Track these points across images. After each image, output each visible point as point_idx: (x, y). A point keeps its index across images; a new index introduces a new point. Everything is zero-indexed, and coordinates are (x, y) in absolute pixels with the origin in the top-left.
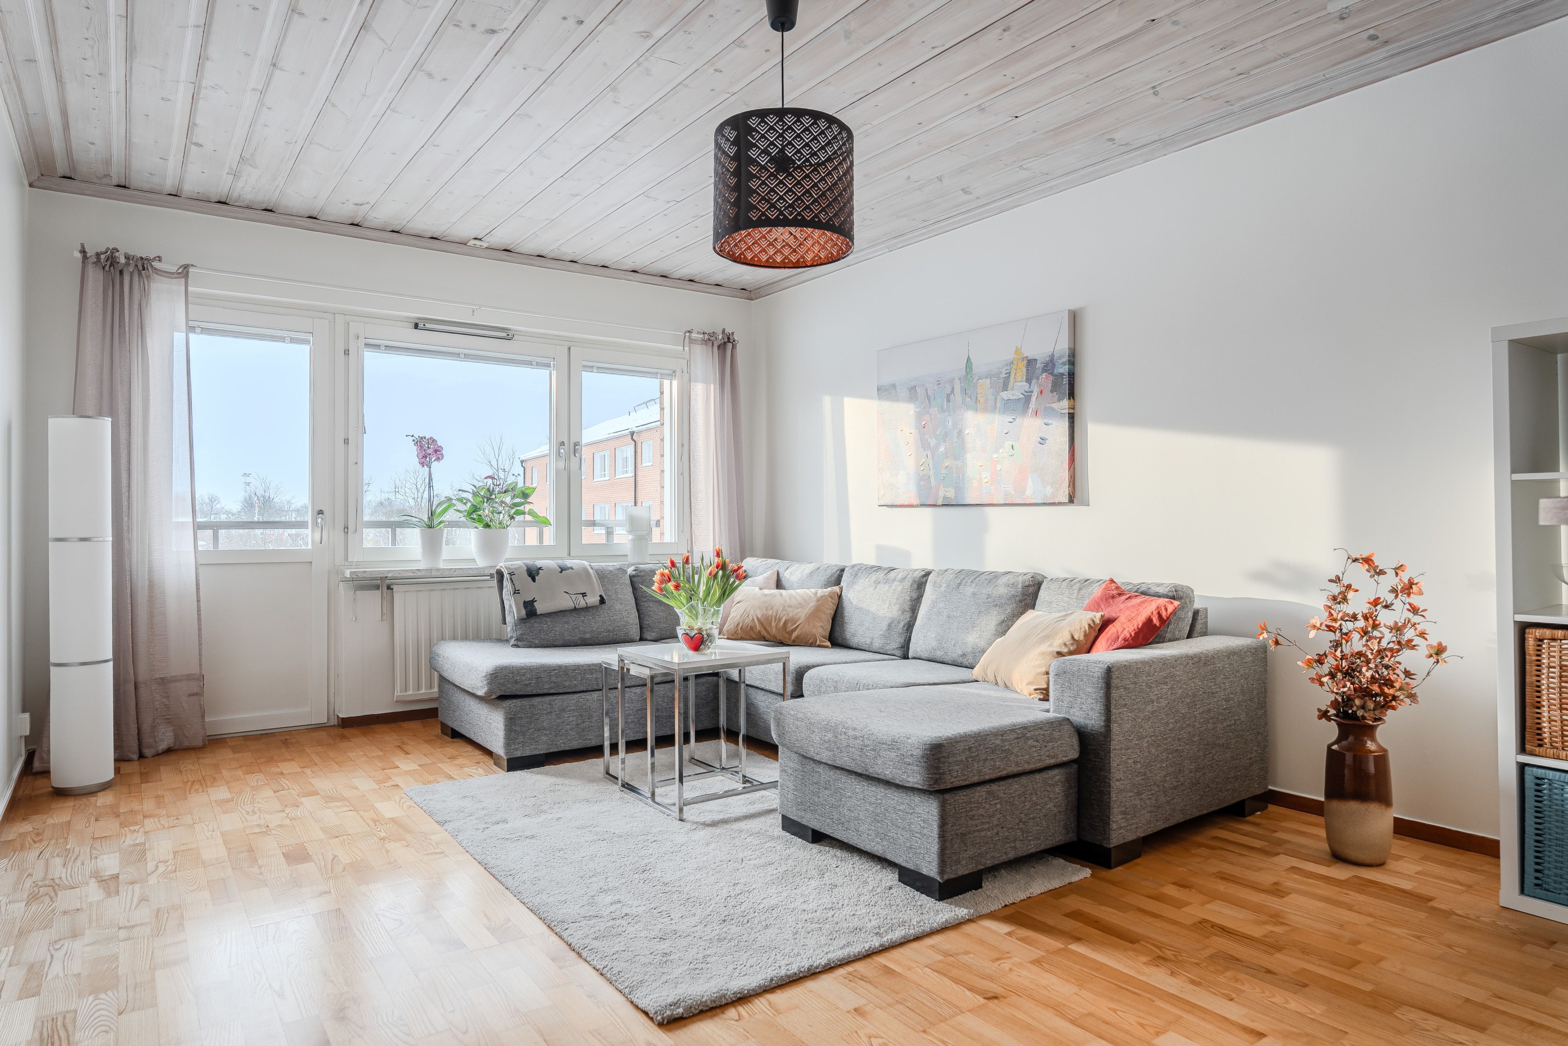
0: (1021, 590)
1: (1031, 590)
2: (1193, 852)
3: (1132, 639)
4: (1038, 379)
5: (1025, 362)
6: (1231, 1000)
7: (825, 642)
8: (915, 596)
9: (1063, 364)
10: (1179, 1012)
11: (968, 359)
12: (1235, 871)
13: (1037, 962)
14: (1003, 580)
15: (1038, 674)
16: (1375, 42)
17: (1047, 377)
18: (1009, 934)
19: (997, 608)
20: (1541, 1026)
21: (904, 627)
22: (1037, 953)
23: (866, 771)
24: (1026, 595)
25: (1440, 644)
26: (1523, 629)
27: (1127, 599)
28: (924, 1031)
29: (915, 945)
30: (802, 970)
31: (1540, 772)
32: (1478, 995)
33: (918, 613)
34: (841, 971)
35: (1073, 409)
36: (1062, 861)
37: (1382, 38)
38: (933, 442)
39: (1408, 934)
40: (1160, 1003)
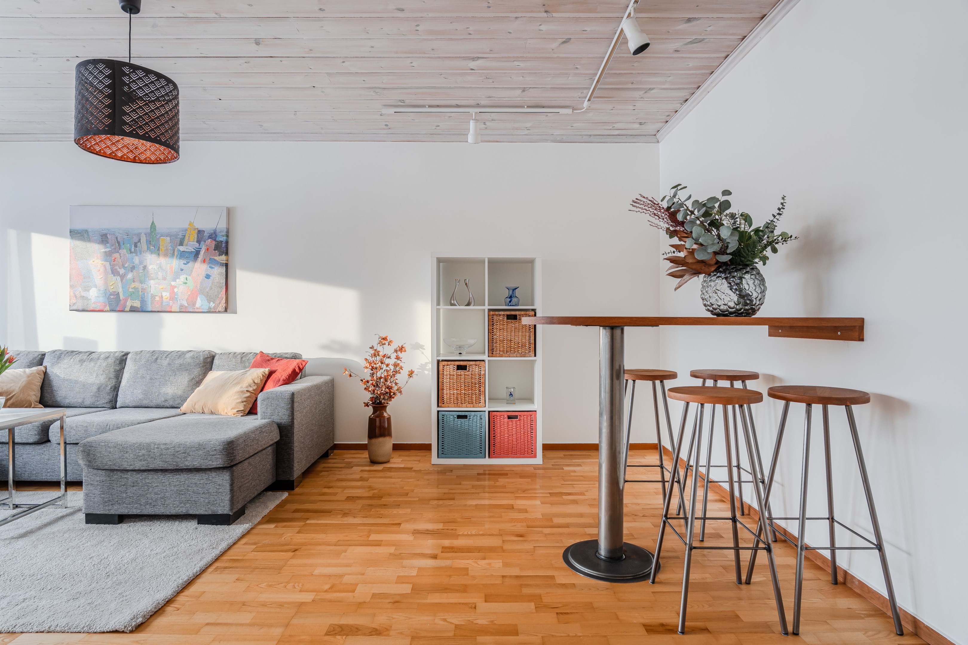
0: (203, 360)
1: (209, 360)
2: (320, 474)
3: (287, 380)
4: (205, 242)
5: (196, 231)
6: (381, 518)
7: (38, 405)
8: (118, 368)
9: (223, 236)
10: (368, 528)
11: (153, 223)
12: (343, 477)
13: (299, 532)
14: (188, 355)
15: (237, 403)
16: (386, 127)
17: (211, 242)
18: (276, 527)
19: (188, 371)
20: (466, 493)
21: (111, 388)
22: (297, 529)
23: (177, 466)
24: (206, 363)
25: (412, 370)
26: (438, 362)
27: (277, 361)
28: (279, 573)
29: (236, 546)
30: (191, 576)
31: (444, 413)
32: (446, 491)
33: (121, 378)
34: (210, 570)
35: (228, 261)
36: (271, 492)
37: (389, 127)
38: (122, 271)
39: (415, 480)
40: (359, 528)
